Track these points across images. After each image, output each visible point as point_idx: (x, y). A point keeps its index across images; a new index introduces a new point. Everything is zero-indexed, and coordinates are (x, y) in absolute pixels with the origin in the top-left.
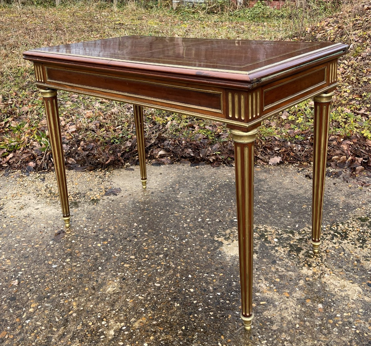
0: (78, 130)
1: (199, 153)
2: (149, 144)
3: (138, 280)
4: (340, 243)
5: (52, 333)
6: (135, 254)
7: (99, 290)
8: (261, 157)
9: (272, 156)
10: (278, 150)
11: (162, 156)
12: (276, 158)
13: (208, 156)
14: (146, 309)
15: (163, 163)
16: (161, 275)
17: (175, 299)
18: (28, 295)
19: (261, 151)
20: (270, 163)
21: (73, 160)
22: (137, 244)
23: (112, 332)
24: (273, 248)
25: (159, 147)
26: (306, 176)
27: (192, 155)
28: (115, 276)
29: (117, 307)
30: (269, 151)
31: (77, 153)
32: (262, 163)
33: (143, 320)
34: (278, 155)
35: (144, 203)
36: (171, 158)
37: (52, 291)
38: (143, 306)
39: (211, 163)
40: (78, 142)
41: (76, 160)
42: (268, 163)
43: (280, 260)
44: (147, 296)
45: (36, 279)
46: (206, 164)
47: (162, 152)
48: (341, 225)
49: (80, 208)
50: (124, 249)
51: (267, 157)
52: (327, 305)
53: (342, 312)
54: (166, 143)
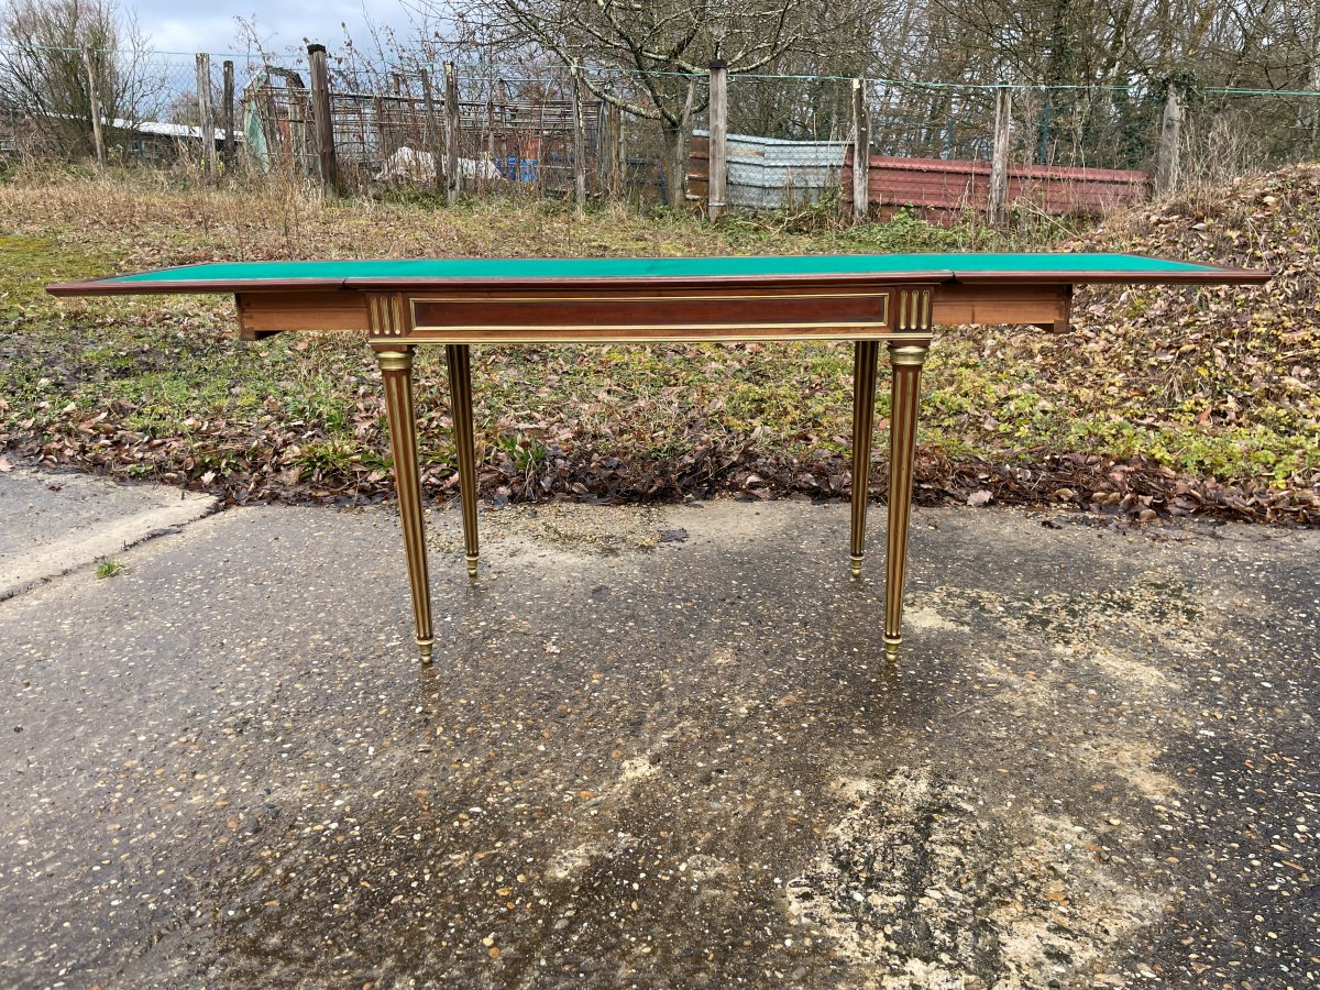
0: (580, 435)
1: (828, 481)
2: (726, 464)
3: (766, 653)
4: (1119, 616)
6: (748, 620)
7: (701, 662)
8: (951, 491)
9: (974, 489)
10: (986, 479)
11: (753, 486)
12: (981, 493)
13: (845, 487)
14: (790, 686)
16: (803, 647)
17: (837, 676)
19: (953, 482)
20: (969, 503)
21: (582, 485)
22: (746, 607)
23: (743, 710)
24: (997, 619)
25: (747, 469)
26: (1044, 524)
27: (814, 484)
28: (724, 645)
29: (741, 682)
30: (967, 480)
31: (589, 474)
32: (953, 502)
33: (791, 697)
34: (986, 487)
35: (739, 553)
36: (772, 489)
38: (785, 682)
40: (588, 456)
41: (588, 487)
42: (965, 502)
44: (788, 671)
47: (753, 478)
50: (726, 613)
51: (964, 492)
53: (1131, 699)
54: (760, 461)
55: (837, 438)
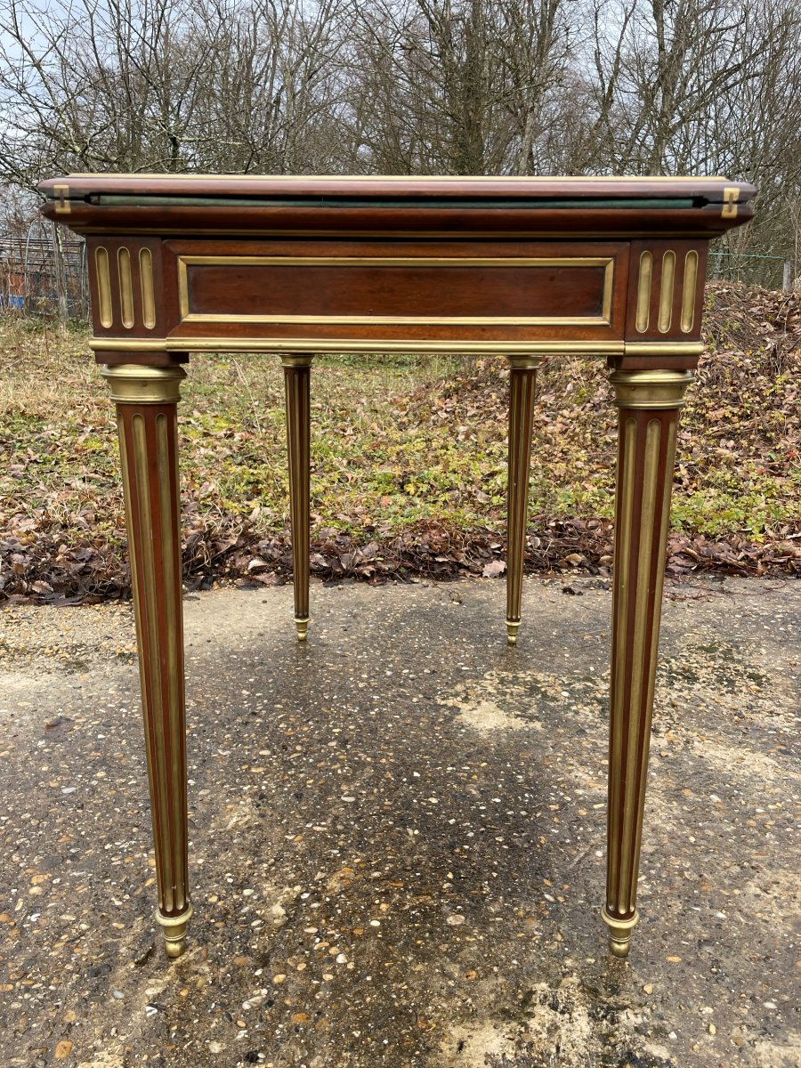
0: (46, 525)
1: (339, 560)
2: (224, 548)
3: (299, 796)
4: (690, 689)
5: (116, 933)
6: (268, 747)
7: (207, 826)
8: (466, 563)
9: (488, 560)
10: (499, 549)
11: (257, 570)
12: (495, 563)
13: (358, 565)
14: (342, 850)
15: (263, 584)
16: (348, 780)
17: (403, 822)
18: (15, 858)
19: (467, 552)
20: (485, 574)
21: (45, 584)
22: (264, 726)
23: (278, 910)
24: (567, 708)
25: (249, 553)
26: (565, 590)
27: (325, 565)
28: (239, 793)
29: (268, 853)
30: (481, 551)
31: (53, 569)
32: (469, 574)
33: (346, 872)
34: (499, 557)
35: (248, 653)
36: (278, 573)
37: (81, 842)
38: (334, 845)
39: (365, 579)
40: (54, 548)
41: (53, 585)
42: (481, 574)
43: (591, 727)
44: (334, 824)
45: (26, 821)
46: (355, 581)
47: (256, 563)
48: (673, 660)
49: (93, 673)
50: (238, 738)
51: (479, 563)
52: (728, 796)
53: (763, 803)
54: (263, 544)
55: (341, 517)
